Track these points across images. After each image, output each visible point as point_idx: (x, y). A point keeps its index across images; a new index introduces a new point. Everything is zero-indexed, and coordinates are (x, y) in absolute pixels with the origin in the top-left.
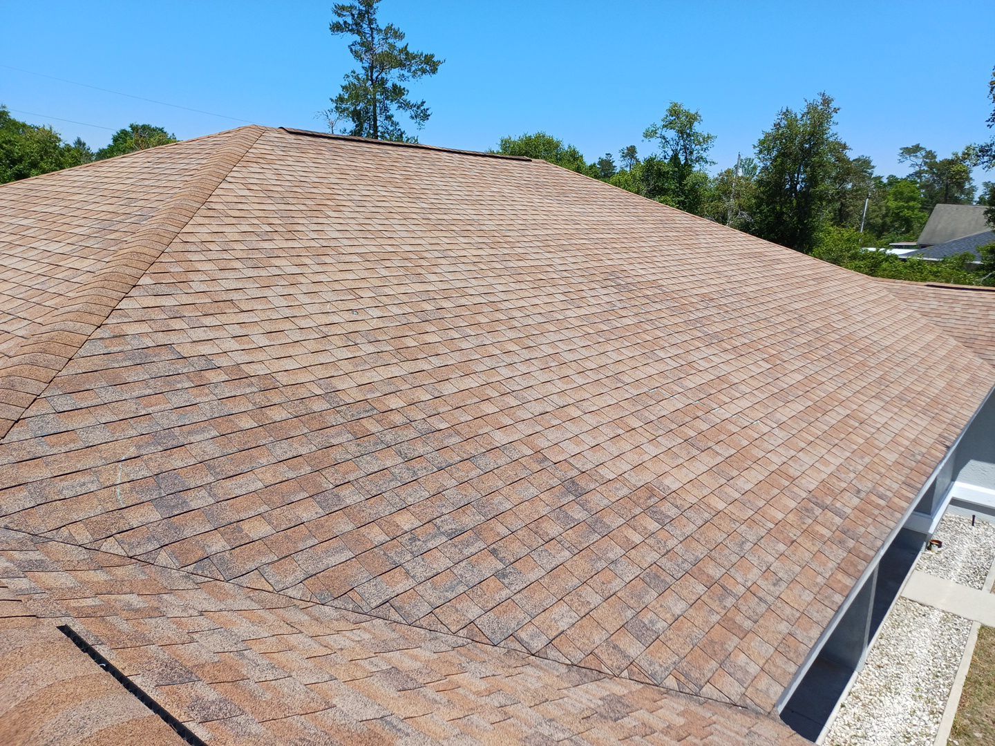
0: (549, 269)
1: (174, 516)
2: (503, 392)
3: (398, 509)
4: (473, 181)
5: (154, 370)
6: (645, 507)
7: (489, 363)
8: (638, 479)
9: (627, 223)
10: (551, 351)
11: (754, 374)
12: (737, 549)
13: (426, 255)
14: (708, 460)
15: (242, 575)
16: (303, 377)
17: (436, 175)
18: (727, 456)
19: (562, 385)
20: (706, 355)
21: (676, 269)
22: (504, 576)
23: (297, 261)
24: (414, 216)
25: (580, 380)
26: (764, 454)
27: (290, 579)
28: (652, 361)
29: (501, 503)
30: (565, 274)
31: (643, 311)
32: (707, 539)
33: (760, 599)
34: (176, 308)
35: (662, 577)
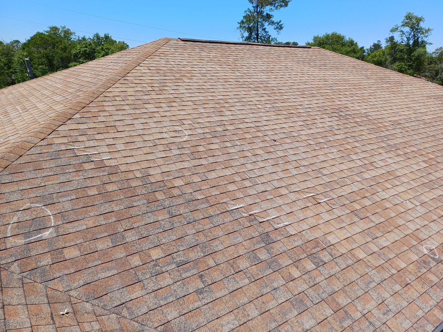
0: (299, 107)
1: (31, 243)
2: (244, 178)
3: (154, 246)
4: (272, 60)
5: (59, 162)
6: (309, 254)
7: (242, 161)
8: (310, 236)
9: (359, 80)
10: (283, 154)
11: (413, 170)
12: (364, 286)
13: (229, 101)
14: (363, 225)
15: (51, 280)
16: (133, 168)
17: (253, 58)
18: (378, 223)
19: (281, 175)
20: (384, 158)
21: (381, 106)
22: (201, 293)
23: (158, 105)
24: (231, 80)
25: (294, 172)
26: (404, 222)
27: (76, 284)
28: (346, 161)
29: (217, 246)
30: (309, 110)
31: (351, 131)
32: (345, 278)
33: (371, 323)
34: (85, 130)
35: (305, 302)
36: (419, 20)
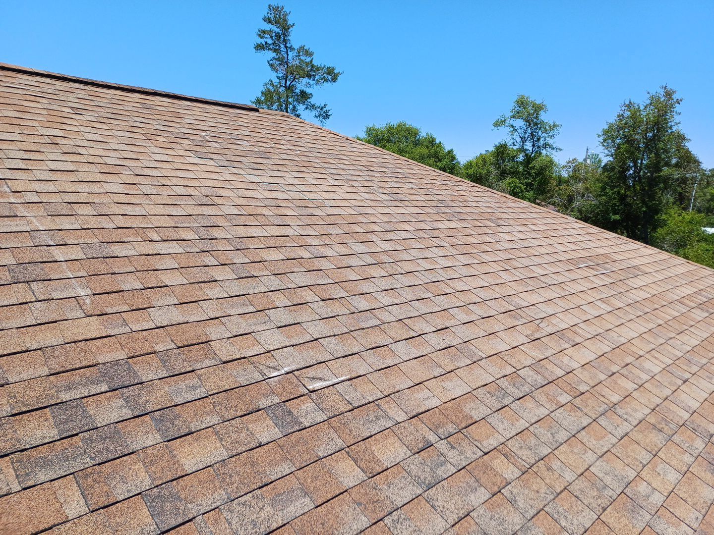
36: (538, 108)
